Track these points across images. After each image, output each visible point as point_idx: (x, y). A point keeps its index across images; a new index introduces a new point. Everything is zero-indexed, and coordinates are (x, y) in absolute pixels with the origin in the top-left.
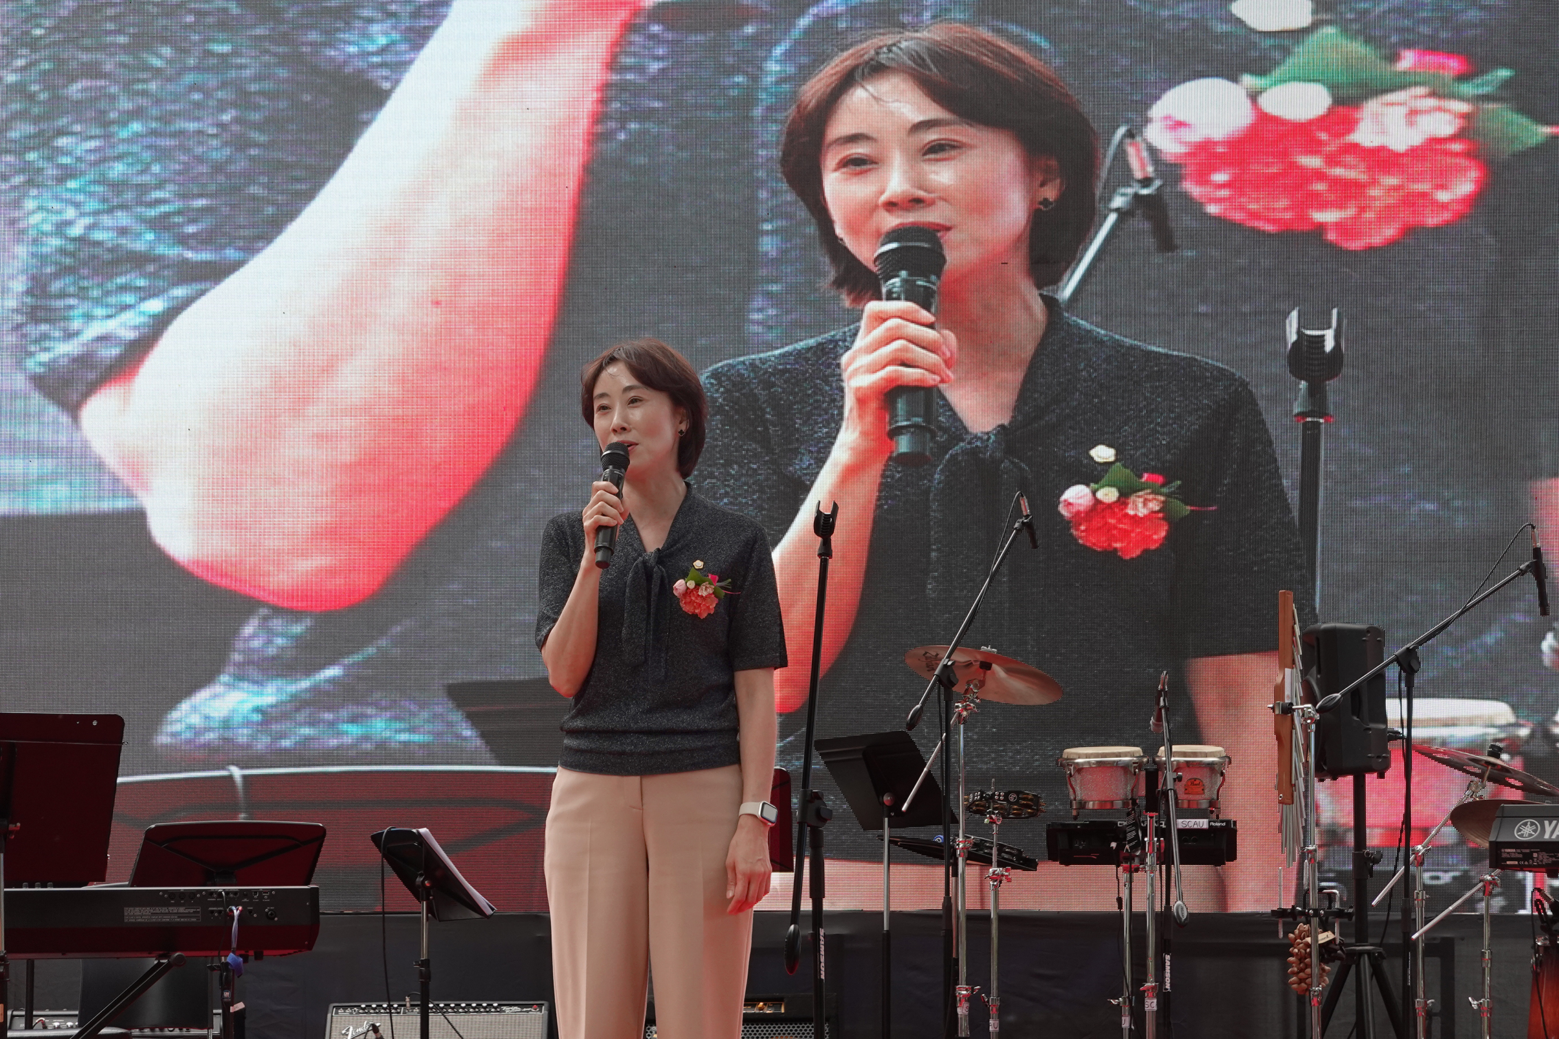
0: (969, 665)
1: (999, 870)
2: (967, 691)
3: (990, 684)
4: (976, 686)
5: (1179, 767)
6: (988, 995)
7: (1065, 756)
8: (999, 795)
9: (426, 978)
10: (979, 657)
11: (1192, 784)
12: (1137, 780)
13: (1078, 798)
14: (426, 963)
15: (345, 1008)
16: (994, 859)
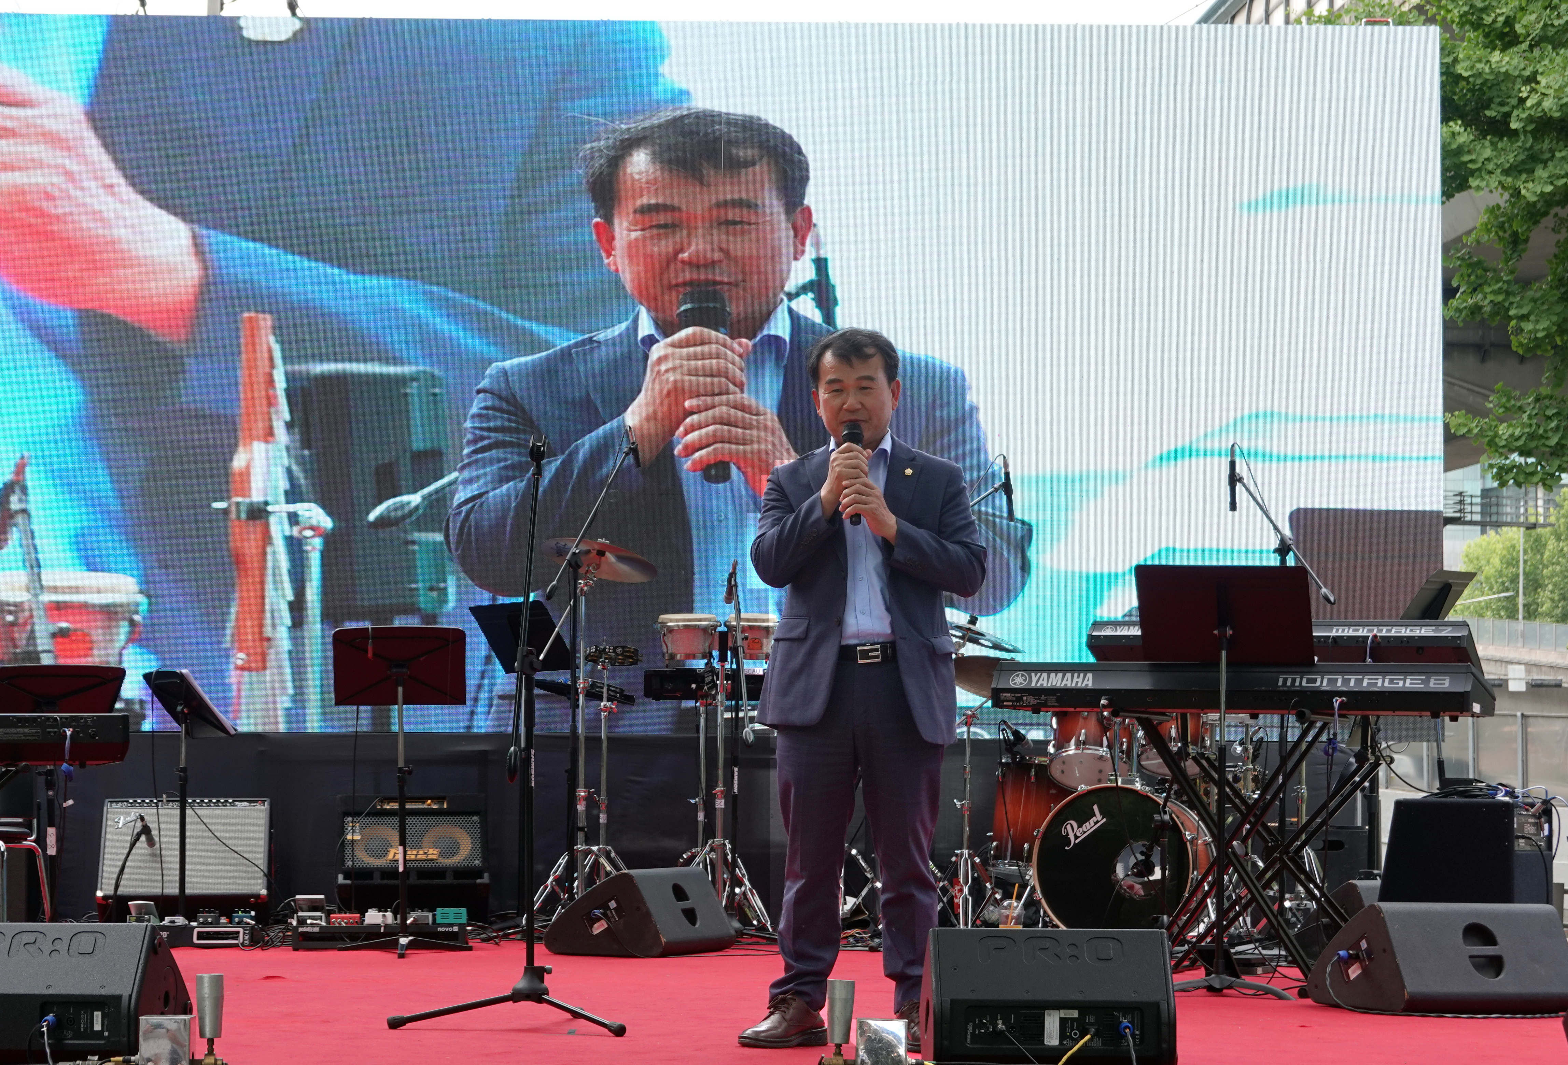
0: (588, 552)
1: (609, 704)
2: (587, 572)
3: (604, 567)
4: (594, 568)
5: (744, 630)
6: (599, 796)
7: (660, 620)
8: (609, 649)
9: (184, 781)
10: (597, 547)
11: (753, 642)
12: (713, 638)
13: (670, 651)
14: (184, 770)
15: (117, 802)
16: (605, 695)
